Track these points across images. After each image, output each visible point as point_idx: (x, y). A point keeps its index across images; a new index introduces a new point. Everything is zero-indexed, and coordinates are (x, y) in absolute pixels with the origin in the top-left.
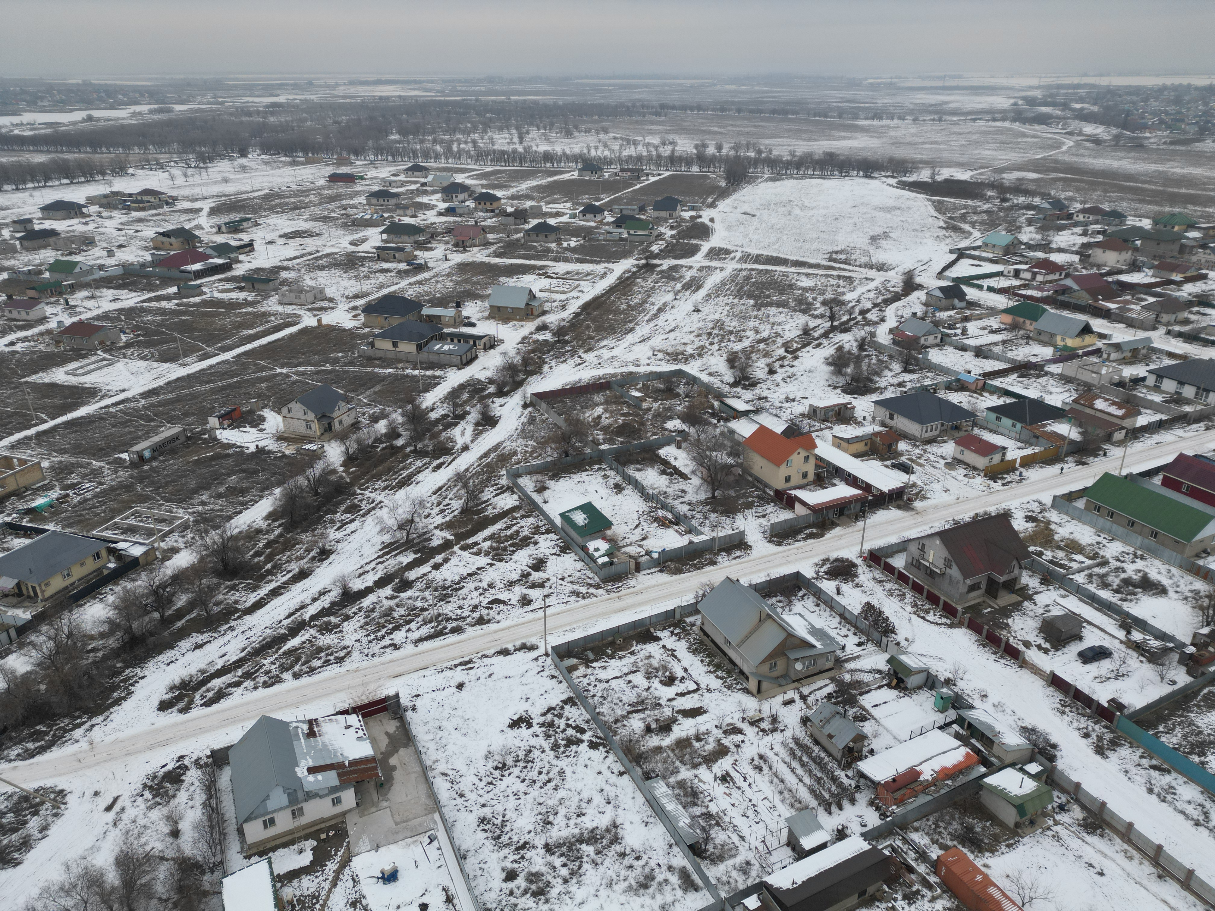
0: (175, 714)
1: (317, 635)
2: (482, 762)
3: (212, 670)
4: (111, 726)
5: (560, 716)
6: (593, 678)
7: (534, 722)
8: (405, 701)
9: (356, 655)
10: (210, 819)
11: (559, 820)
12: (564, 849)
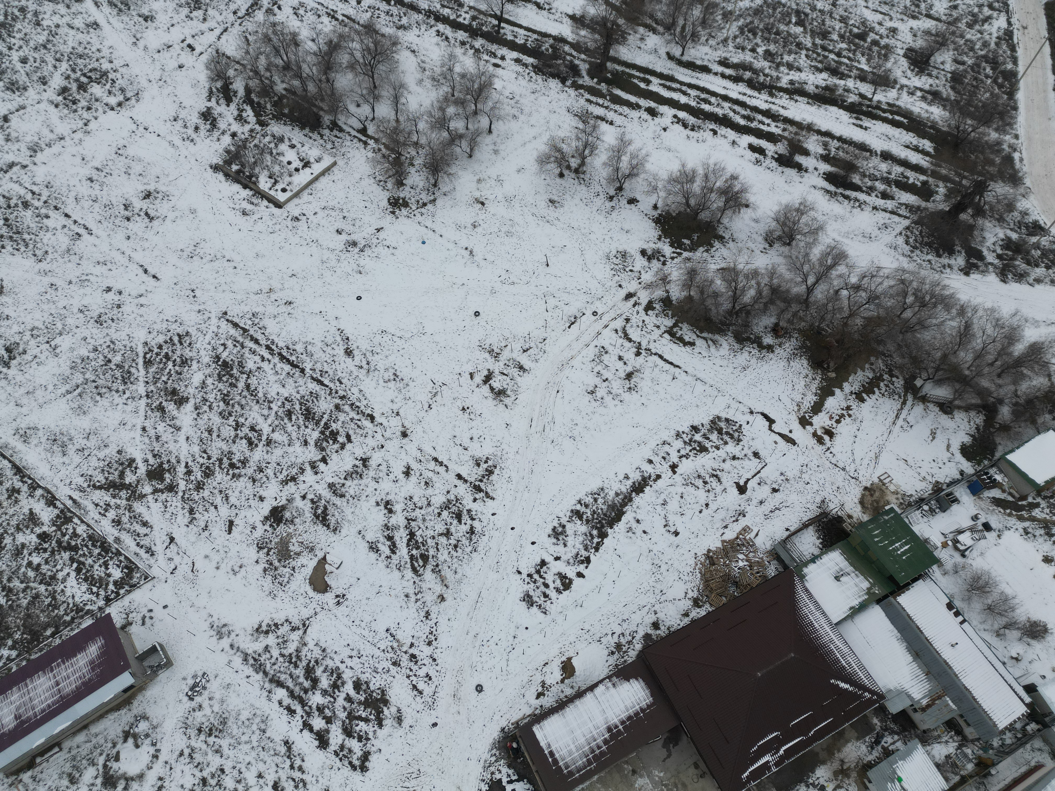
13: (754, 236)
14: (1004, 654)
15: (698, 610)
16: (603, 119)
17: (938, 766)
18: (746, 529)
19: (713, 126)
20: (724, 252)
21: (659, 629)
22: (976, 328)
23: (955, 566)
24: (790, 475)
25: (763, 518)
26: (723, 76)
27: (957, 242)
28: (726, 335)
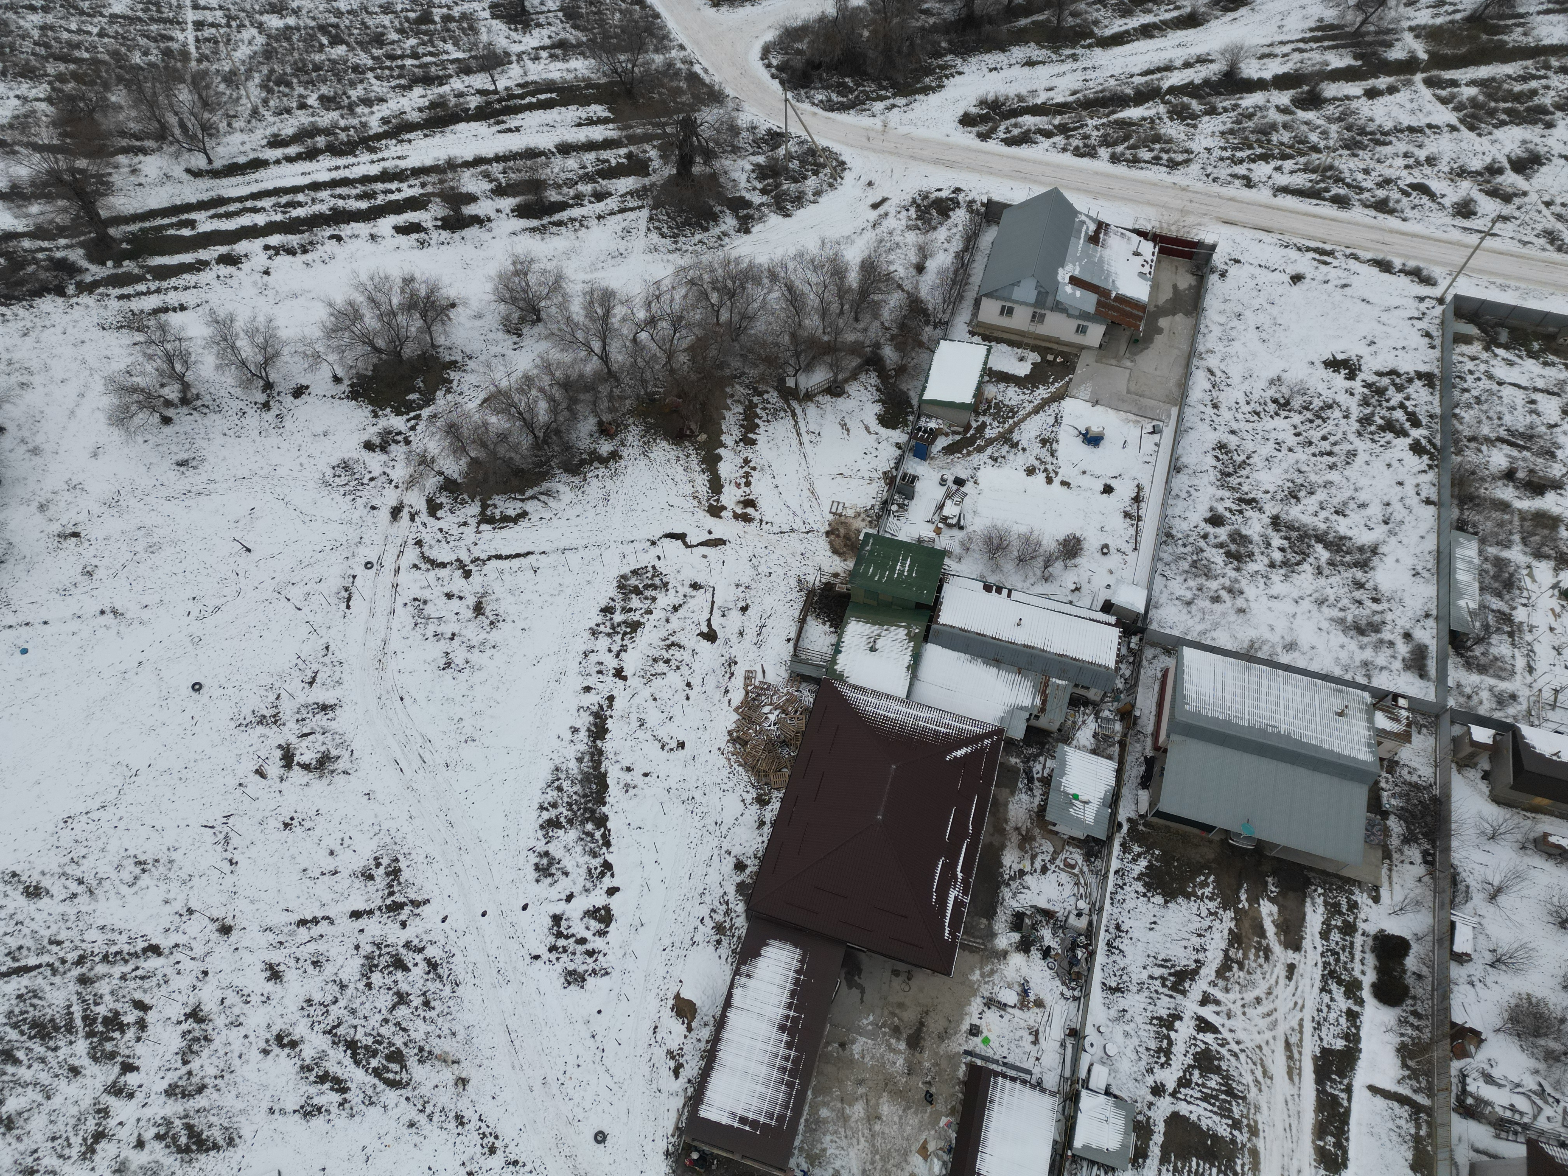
0: (973, 136)
1: (1165, 116)
2: (1264, 384)
3: (1031, 102)
4: (910, 115)
5: (1400, 389)
6: (1483, 367)
7: (1361, 376)
8: (1218, 259)
9: (1195, 168)
10: (956, 272)
11: (1310, 504)
12: (1294, 535)
13: (491, 336)
14: (1063, 593)
15: (769, 807)
16: (166, 310)
17: (1094, 752)
18: (749, 676)
19: (329, 231)
20: (470, 378)
21: (746, 866)
22: (799, 284)
23: (962, 544)
24: (745, 580)
25: (755, 648)
26: (290, 159)
27: (712, 203)
28: (554, 476)
